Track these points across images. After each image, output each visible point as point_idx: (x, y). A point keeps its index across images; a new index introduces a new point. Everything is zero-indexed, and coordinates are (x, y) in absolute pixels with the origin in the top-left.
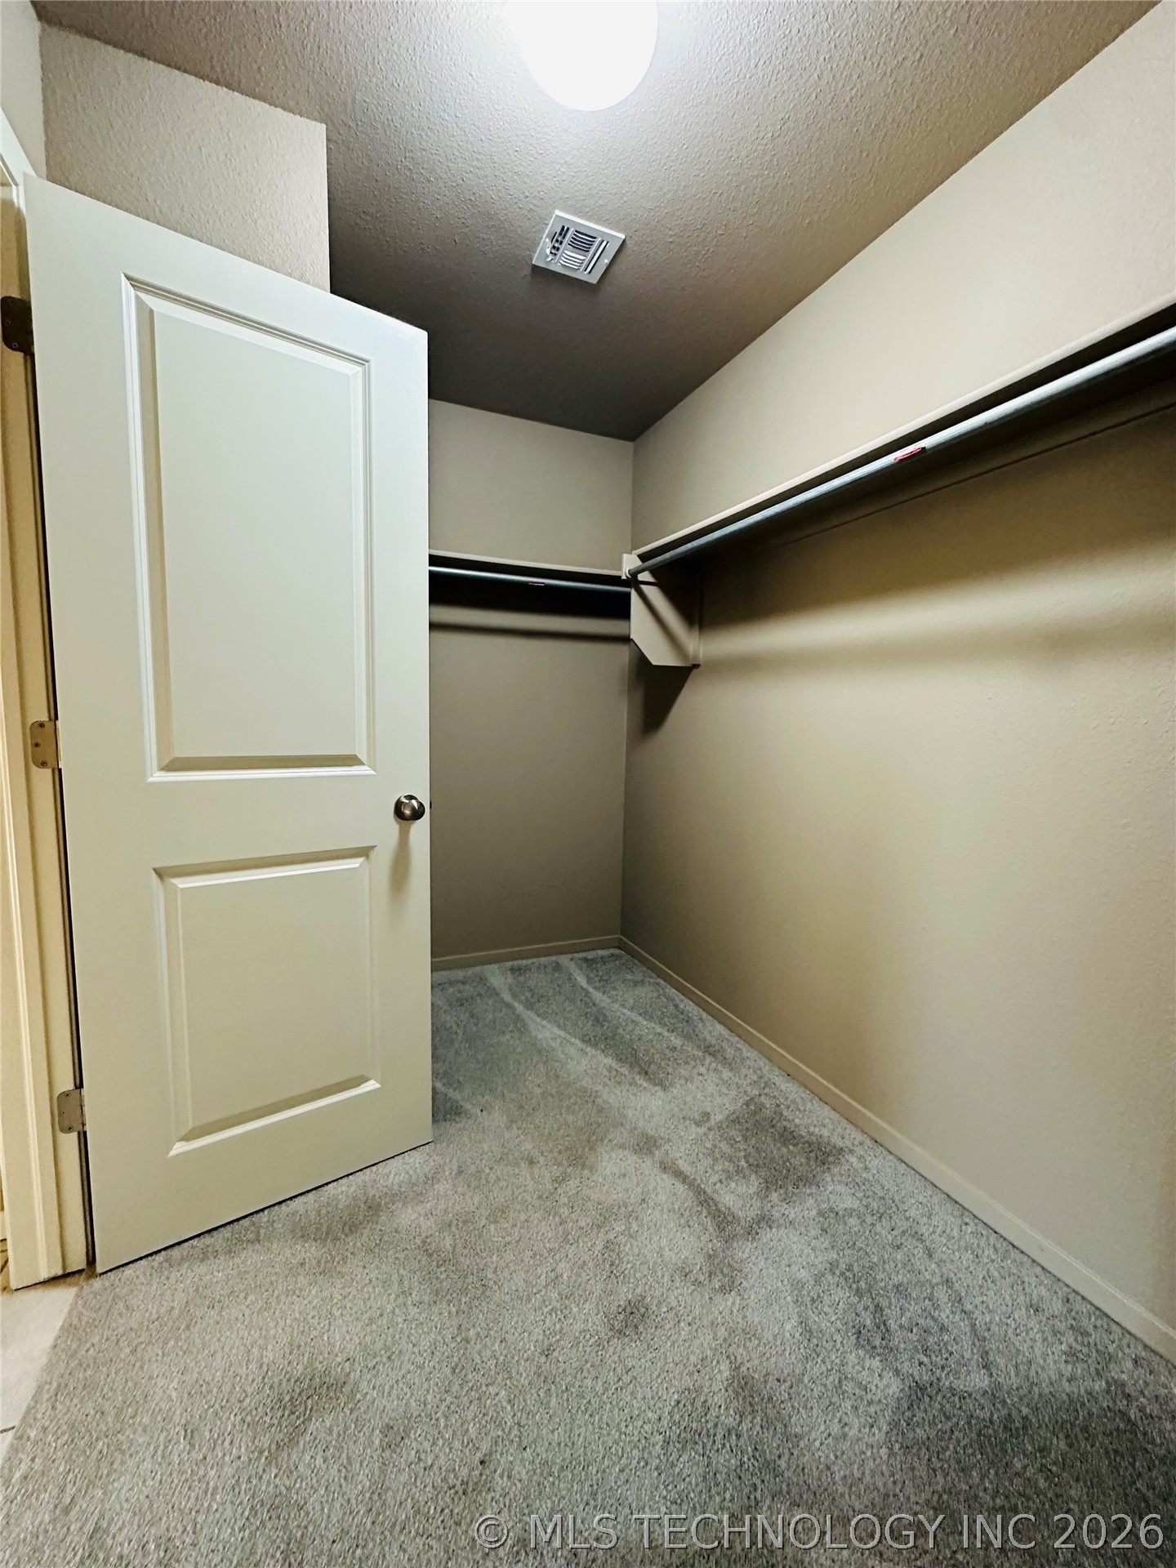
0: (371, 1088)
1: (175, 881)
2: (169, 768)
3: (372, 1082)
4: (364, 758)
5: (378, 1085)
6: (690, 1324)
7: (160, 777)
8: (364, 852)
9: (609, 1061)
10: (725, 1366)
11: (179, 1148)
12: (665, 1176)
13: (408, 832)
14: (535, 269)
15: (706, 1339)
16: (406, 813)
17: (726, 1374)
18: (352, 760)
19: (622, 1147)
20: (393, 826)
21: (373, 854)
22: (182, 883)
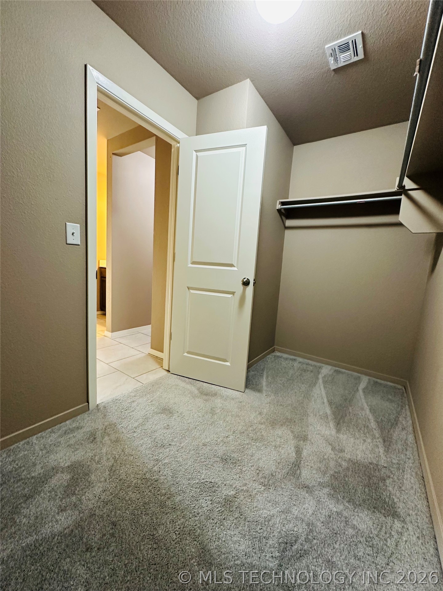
0: (228, 364)
1: (191, 290)
2: (193, 263)
3: (228, 363)
4: (235, 265)
5: (230, 365)
6: (240, 477)
7: (190, 265)
8: (233, 293)
9: (328, 411)
10: (233, 493)
11: (186, 354)
12: (293, 448)
13: (246, 289)
15: (238, 484)
16: (246, 283)
17: (230, 494)
18: (232, 265)
20: (241, 287)
21: (235, 294)
22: (192, 291)
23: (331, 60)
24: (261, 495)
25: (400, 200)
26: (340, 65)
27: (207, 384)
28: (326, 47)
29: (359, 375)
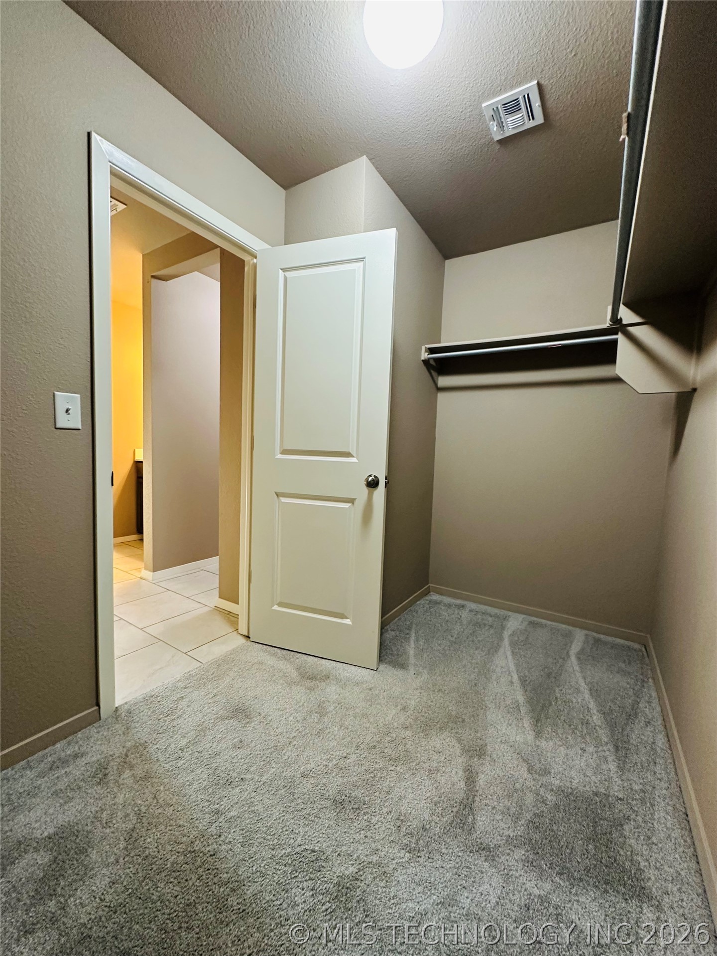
0: (347, 623)
1: (281, 498)
2: (285, 452)
3: (349, 620)
4: (354, 454)
5: (351, 623)
6: (366, 837)
7: (280, 456)
8: (352, 501)
9: (521, 698)
10: (353, 870)
11: (276, 607)
12: (461, 773)
13: (373, 493)
14: (500, 142)
15: (361, 851)
16: (373, 484)
17: (347, 873)
18: (348, 455)
19: (459, 741)
20: (365, 490)
21: (356, 502)
22: (283, 500)
23: (493, 126)
24: (404, 871)
25: (615, 342)
26: (508, 134)
27: (312, 658)
28: (484, 105)
29: (571, 628)
